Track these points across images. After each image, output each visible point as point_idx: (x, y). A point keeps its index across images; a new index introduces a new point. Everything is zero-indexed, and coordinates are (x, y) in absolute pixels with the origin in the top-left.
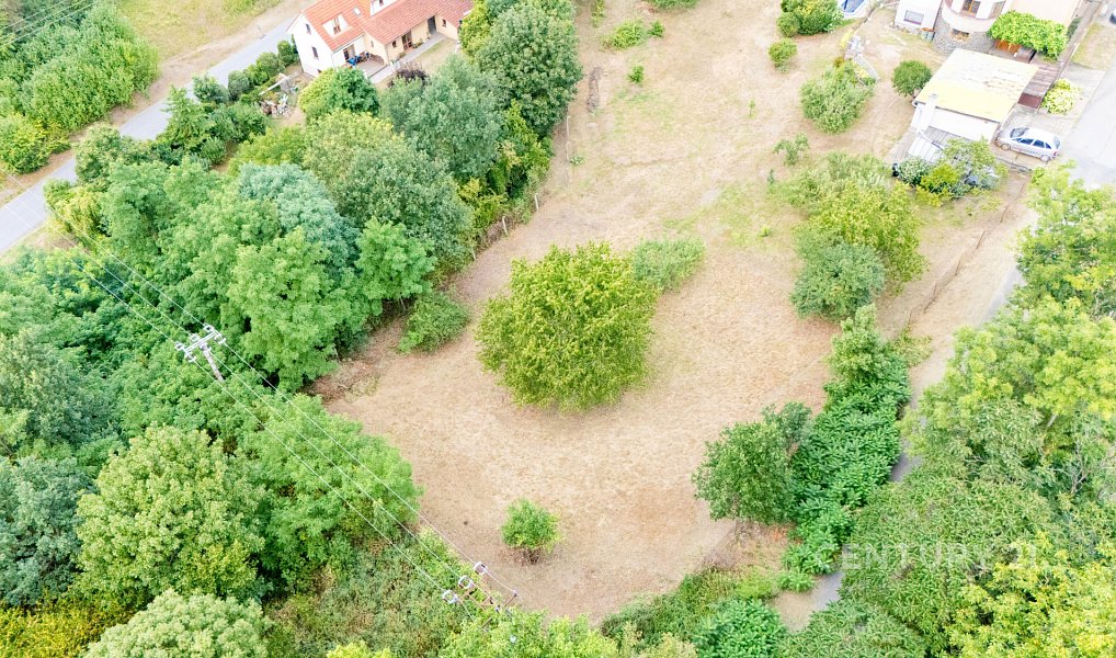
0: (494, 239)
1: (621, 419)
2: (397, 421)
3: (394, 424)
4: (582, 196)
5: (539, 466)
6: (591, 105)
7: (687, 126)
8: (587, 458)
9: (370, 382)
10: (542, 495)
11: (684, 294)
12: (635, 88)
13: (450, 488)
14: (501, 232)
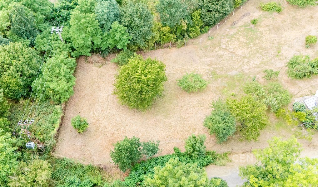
0: (166, 47)
1: (136, 116)
2: (96, 78)
3: (95, 78)
4: (201, 49)
5: (108, 112)
6: (234, 24)
7: (254, 47)
8: (118, 119)
9: (100, 65)
10: (100, 119)
11: (192, 95)
12: (252, 26)
13: (87, 102)
14: (168, 47)
